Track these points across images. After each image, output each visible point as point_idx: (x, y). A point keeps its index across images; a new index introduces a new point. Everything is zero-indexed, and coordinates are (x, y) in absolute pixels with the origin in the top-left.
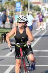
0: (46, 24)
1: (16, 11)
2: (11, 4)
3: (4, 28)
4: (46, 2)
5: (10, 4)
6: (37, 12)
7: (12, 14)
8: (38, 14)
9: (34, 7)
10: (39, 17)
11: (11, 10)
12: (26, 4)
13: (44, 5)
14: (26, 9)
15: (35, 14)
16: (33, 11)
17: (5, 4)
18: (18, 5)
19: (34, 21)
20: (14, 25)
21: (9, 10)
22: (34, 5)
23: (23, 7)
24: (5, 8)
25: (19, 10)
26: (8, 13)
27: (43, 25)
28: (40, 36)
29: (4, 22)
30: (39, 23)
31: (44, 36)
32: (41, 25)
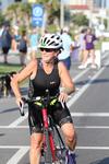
0: (102, 54)
1: (33, 26)
2: (23, 10)
3: (6, 63)
4: (100, 6)
5: (19, 9)
6: (82, 28)
7: (24, 33)
8: (83, 32)
9: (75, 15)
10: (85, 38)
11: (22, 23)
12: (56, 10)
13: (97, 12)
14: (56, 22)
15: (76, 32)
16: (72, 25)
17: (9, 9)
18: (37, 11)
19: (74, 49)
20: (28, 57)
21: (18, 22)
22: (73, 12)
23: (50, 17)
24: (7, 18)
25: (41, 23)
26: (16, 29)
27: (94, 57)
28: (87, 82)
29: (6, 50)
30: (86, 52)
31: (96, 81)
32: (89, 56)
